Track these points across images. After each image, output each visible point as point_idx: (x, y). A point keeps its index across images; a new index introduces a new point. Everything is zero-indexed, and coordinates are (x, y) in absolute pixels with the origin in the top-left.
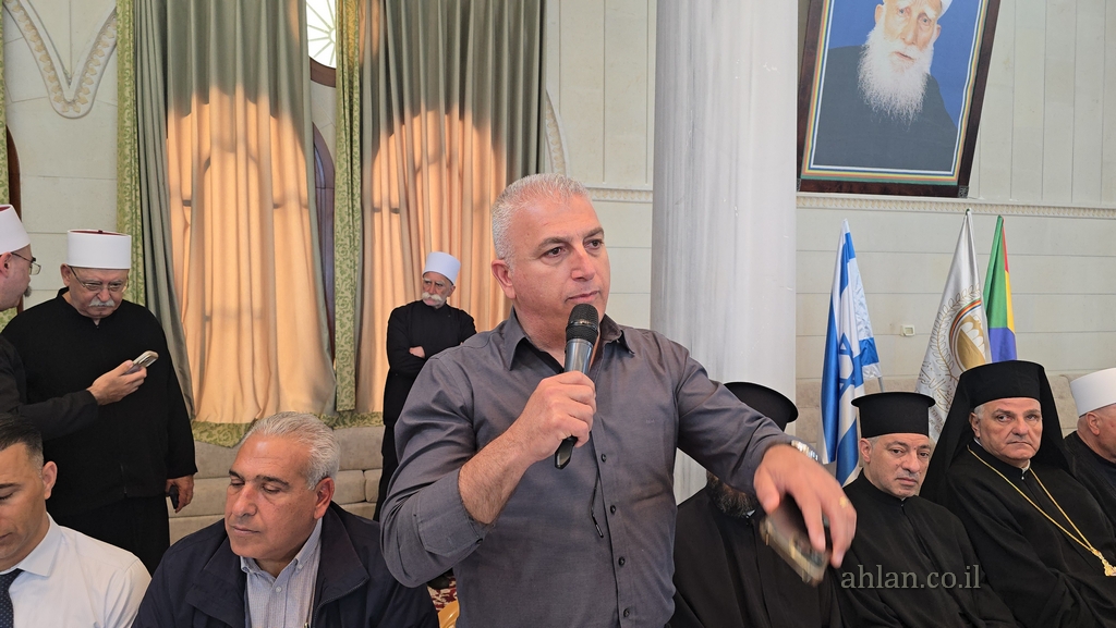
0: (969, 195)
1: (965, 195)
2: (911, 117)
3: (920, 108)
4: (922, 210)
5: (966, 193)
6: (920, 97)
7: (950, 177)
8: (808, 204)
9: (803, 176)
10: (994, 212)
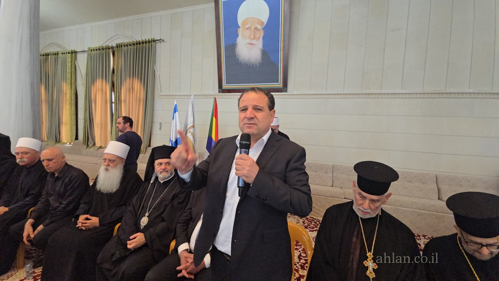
0: (288, 91)
1: (286, 91)
2: (258, 65)
3: (261, 62)
6: (260, 57)
8: (225, 97)
9: (223, 88)
10: (300, 97)
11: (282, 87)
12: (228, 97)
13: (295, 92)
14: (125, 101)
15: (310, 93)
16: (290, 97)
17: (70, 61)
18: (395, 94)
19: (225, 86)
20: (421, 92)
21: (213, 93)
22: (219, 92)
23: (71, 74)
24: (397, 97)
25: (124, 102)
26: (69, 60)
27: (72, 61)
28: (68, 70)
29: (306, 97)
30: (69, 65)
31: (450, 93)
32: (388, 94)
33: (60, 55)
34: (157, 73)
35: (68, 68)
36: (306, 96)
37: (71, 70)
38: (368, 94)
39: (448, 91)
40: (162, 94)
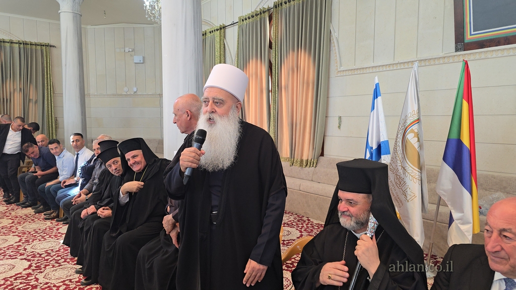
8: (472, 57)
9: (466, 41)
12: (477, 57)
14: (287, 87)
17: (219, 41)
23: (220, 58)
25: (285, 88)
26: (218, 39)
27: (220, 40)
28: (216, 54)
30: (217, 46)
33: (208, 35)
34: (334, 35)
35: (216, 50)
37: (220, 52)
40: (342, 68)
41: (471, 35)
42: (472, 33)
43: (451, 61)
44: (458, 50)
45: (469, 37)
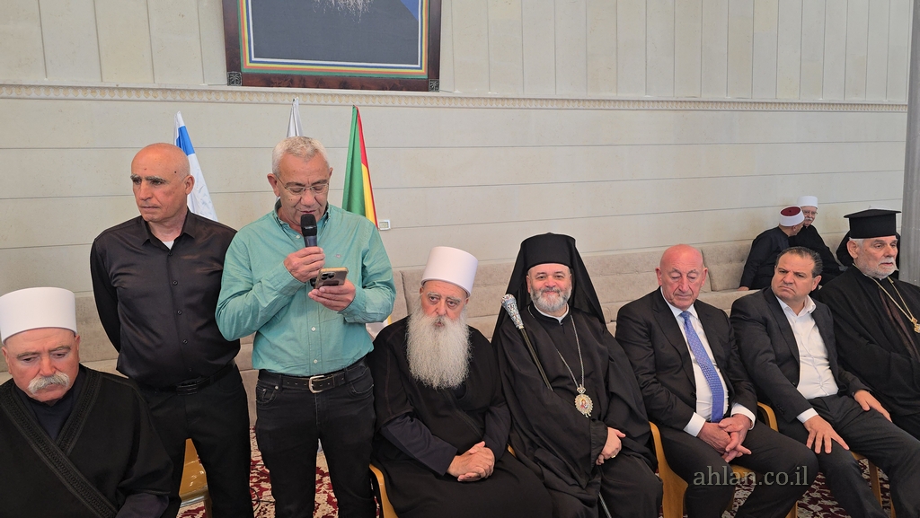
0: (440, 88)
1: (437, 88)
2: (359, 7)
4: (390, 104)
5: (438, 86)
7: (419, 70)
8: (255, 99)
9: (244, 70)
10: (471, 105)
11: (426, 77)
12: (263, 99)
13: (457, 92)
15: (490, 94)
16: (447, 105)
18: (639, 101)
19: (250, 63)
20: (674, 99)
21: (204, 86)
22: (231, 82)
24: (641, 108)
29: (483, 106)
31: (708, 102)
32: (629, 101)
36: (483, 103)
38: (599, 100)
39: (705, 97)
41: (251, 61)
42: (253, 59)
43: (222, 99)
44: (233, 83)
45: (248, 64)
